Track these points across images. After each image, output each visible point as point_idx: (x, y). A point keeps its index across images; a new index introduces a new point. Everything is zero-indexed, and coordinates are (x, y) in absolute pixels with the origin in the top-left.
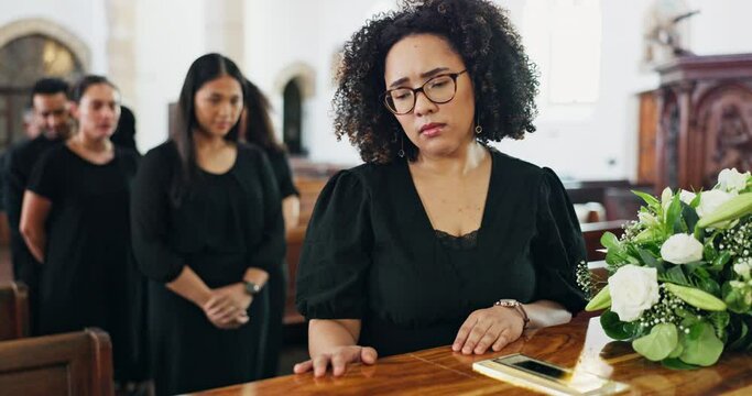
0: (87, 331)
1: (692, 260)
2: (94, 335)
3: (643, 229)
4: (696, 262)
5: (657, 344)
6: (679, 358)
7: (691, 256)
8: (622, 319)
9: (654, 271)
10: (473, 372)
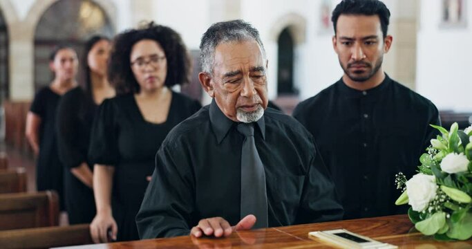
3: (437, 152)
4: (462, 173)
5: (431, 225)
6: (445, 234)
7: (458, 168)
8: (414, 209)
9: (433, 178)
10: (306, 238)
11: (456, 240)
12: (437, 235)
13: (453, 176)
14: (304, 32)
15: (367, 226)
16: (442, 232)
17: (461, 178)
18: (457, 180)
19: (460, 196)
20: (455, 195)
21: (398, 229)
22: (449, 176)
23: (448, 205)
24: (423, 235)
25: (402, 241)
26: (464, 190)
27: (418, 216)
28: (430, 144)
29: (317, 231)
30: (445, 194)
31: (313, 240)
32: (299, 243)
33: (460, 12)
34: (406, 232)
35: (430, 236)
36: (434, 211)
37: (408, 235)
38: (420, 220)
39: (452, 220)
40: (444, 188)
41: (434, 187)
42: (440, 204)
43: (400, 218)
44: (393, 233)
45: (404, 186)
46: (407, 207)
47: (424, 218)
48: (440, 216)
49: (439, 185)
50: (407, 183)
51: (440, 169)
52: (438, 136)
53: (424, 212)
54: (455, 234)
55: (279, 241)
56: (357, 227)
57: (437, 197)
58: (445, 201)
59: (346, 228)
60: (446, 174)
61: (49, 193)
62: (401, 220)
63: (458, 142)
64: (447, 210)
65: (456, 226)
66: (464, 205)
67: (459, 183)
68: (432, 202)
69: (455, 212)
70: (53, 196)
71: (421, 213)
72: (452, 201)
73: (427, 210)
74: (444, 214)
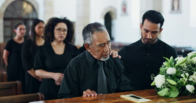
0: (38, 93)
1: (173, 73)
2: (39, 94)
3: (166, 67)
4: (174, 74)
5: (163, 93)
6: (168, 96)
7: (173, 72)
8: (157, 87)
9: (164, 76)
10: (120, 97)
11: (172, 98)
12: (165, 96)
13: (171, 75)
14: (116, 15)
15: (141, 93)
16: (167, 95)
17: (173, 76)
18: (172, 77)
19: (173, 82)
20: (171, 82)
21: (152, 94)
22: (169, 75)
23: (169, 85)
24: (160, 96)
25: (153, 98)
26: (174, 80)
27: (159, 90)
28: (163, 64)
29: (123, 95)
30: (168, 82)
31: (122, 98)
32: (117, 99)
33: (178, 6)
34: (155, 95)
35: (163, 96)
36: (164, 88)
37: (155, 96)
38: (159, 91)
39: (170, 91)
40: (168, 80)
41: (164, 79)
42: (166, 85)
43: (153, 90)
44: (150, 95)
45: (154, 79)
46: (155, 86)
47: (161, 90)
48: (166, 89)
49: (166, 79)
50: (155, 78)
51: (166, 73)
52: (166, 61)
53: (161, 88)
54: (171, 96)
55: (110, 99)
56: (138, 94)
57: (165, 83)
58: (168, 84)
59: (133, 94)
60: (168, 75)
61: (17, 82)
62: (153, 91)
63: (173, 63)
64: (169, 87)
65: (172, 93)
66: (174, 85)
67: (173, 78)
68: (163, 85)
69: (171, 88)
70: (19, 83)
71: (160, 88)
72: (170, 84)
73: (162, 87)
74: (167, 88)
